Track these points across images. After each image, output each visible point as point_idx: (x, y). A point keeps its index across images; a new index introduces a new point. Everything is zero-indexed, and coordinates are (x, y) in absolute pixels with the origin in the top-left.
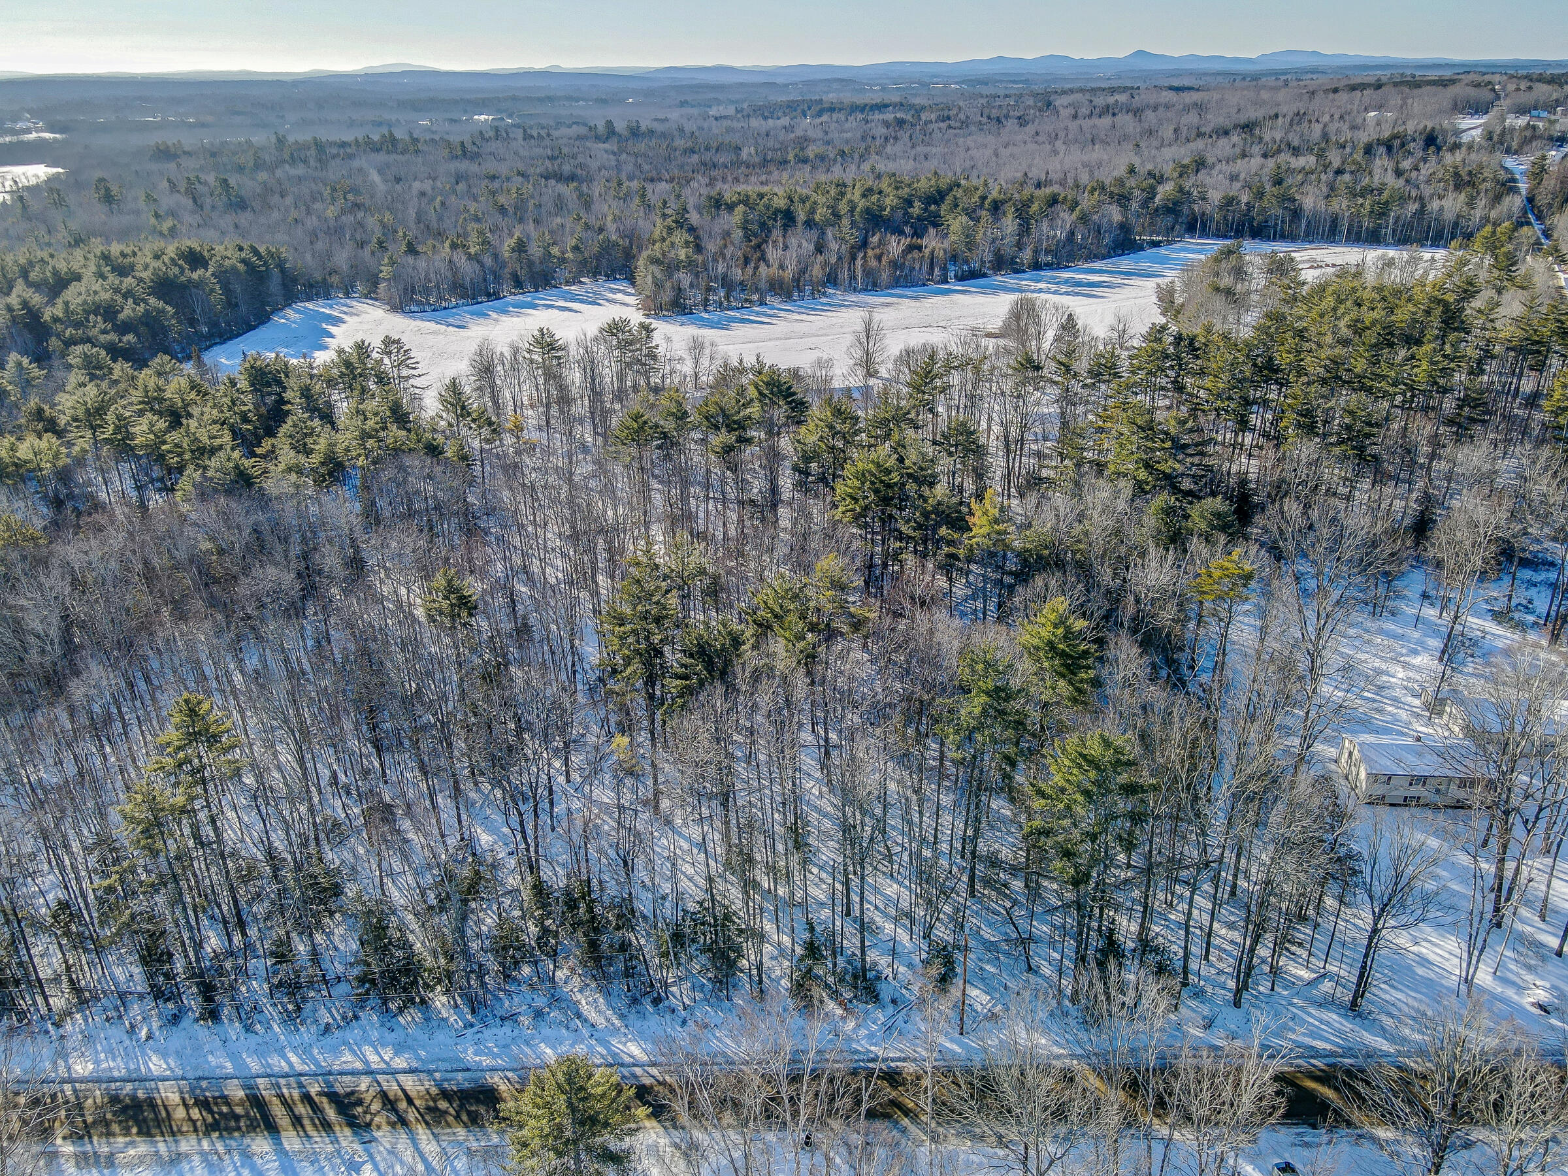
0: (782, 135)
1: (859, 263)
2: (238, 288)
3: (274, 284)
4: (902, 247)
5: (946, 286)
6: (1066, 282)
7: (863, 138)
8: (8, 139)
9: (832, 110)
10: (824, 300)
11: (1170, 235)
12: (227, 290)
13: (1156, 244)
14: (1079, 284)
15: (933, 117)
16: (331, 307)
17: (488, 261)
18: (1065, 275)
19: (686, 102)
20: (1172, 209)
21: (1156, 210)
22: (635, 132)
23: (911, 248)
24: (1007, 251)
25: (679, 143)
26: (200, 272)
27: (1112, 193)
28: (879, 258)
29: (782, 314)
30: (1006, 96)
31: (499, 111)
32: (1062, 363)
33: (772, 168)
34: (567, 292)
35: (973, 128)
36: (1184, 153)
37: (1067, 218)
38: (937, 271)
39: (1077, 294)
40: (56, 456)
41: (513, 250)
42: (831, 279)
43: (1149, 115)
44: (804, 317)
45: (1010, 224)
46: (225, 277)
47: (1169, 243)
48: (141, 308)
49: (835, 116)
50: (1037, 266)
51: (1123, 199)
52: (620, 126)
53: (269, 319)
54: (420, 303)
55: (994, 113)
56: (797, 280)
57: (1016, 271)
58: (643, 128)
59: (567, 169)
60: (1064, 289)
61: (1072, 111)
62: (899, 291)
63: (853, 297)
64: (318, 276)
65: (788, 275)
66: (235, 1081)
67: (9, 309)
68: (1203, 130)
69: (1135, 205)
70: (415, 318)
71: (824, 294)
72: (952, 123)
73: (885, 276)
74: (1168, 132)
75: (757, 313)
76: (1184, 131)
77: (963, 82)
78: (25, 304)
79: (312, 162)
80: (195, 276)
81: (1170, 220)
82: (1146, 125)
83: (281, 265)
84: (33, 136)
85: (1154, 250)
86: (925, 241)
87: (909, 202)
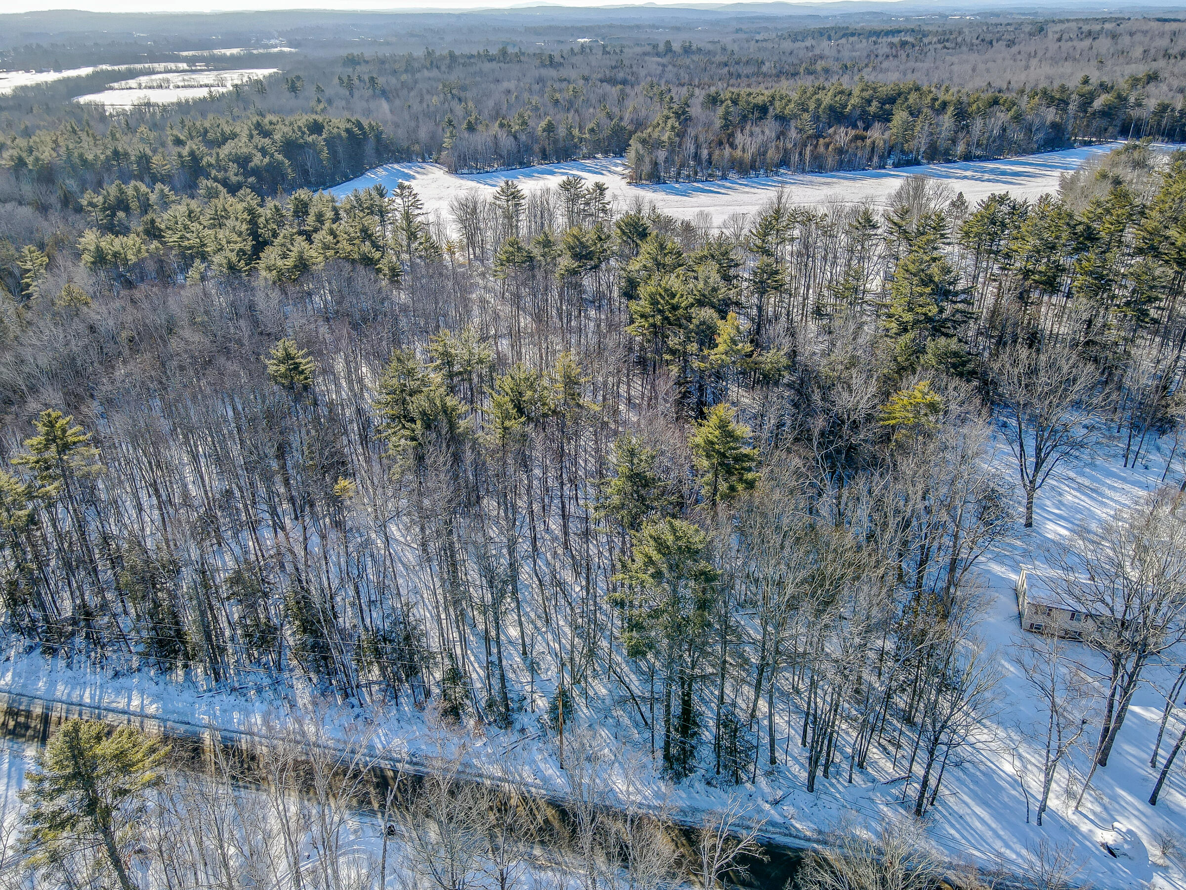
0: (802, 53)
1: (809, 148)
2: (340, 150)
3: (369, 148)
4: (849, 137)
5: (883, 171)
6: (992, 171)
7: (868, 56)
8: (261, 51)
9: (853, 35)
10: (775, 178)
11: (1102, 135)
12: (333, 152)
13: (1089, 144)
14: (1004, 173)
15: (935, 39)
16: (410, 168)
17: (523, 138)
18: (990, 165)
19: (741, 30)
20: (1107, 113)
21: (1094, 114)
22: (687, 50)
23: (856, 138)
24: (942, 144)
25: (719, 58)
26: (314, 136)
27: (1052, 97)
28: (827, 146)
29: (737, 186)
30: (1008, 24)
31: (597, 35)
32: (895, 224)
33: (783, 78)
34: (582, 164)
35: (964, 48)
36: (1141, 70)
37: (1002, 117)
38: (876, 159)
39: (998, 181)
40: (139, 251)
41: (544, 131)
42: (784, 162)
43: (1126, 40)
44: (753, 190)
45: (947, 121)
46: (330, 142)
47: (1101, 143)
48: (267, 160)
49: (851, 39)
50: (968, 157)
51: (1062, 103)
52: (676, 46)
53: (362, 174)
54: (471, 167)
55: (988, 37)
56: (754, 161)
57: (949, 161)
58: (694, 47)
59: (621, 75)
60: (986, 176)
61: (1057, 36)
62: (841, 174)
63: (800, 177)
64: (405, 145)
65: (748, 156)
66: (41, 702)
67: (180, 156)
68: (1170, 51)
69: (1072, 108)
70: (463, 178)
71: (777, 174)
72: (947, 44)
73: (830, 161)
74: (1138, 52)
75: (719, 186)
76: (1153, 51)
77: (978, 14)
78: (192, 153)
79: (443, 68)
80: (310, 139)
81: (1104, 123)
82: (1119, 47)
83: (378, 137)
84: (276, 50)
85: (1085, 148)
86: (869, 133)
87: (869, 102)
